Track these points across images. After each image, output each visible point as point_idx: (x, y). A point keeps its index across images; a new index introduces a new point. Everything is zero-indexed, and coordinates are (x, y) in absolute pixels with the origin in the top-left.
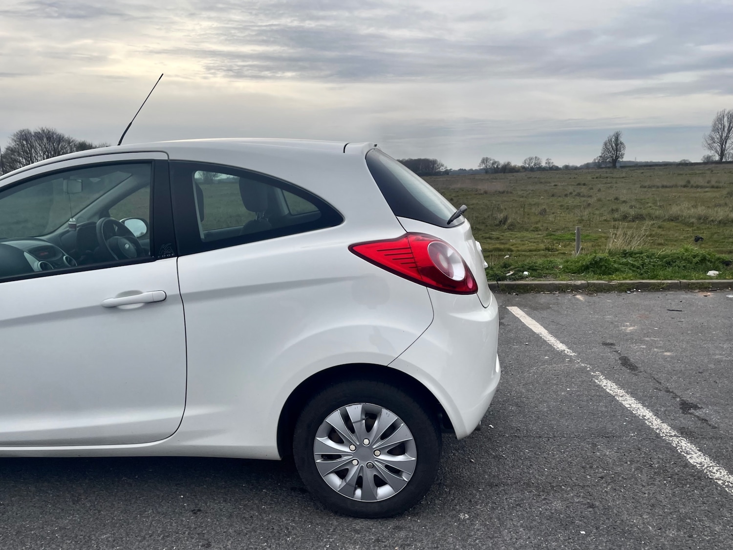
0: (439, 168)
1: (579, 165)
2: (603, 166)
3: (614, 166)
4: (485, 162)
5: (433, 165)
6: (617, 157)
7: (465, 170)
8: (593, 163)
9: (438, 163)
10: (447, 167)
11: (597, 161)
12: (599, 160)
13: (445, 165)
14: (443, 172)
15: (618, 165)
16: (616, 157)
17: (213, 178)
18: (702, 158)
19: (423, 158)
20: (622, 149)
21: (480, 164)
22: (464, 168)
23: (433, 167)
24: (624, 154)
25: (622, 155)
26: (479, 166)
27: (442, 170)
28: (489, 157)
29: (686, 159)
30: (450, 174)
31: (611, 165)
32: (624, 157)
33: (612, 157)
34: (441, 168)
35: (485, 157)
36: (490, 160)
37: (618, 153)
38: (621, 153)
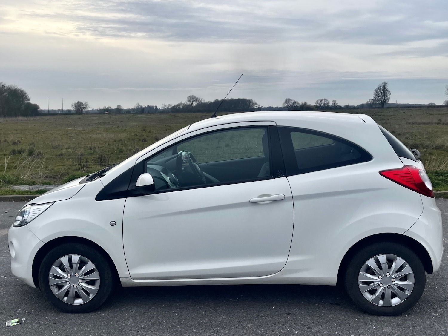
0: (254, 106)
1: (356, 106)
2: (374, 106)
3: (383, 107)
4: (288, 102)
5: (249, 103)
6: (385, 100)
7: (272, 107)
8: (366, 104)
9: (253, 102)
10: (259, 105)
11: (369, 103)
12: (371, 102)
13: (258, 104)
14: (256, 108)
15: (385, 106)
17: (83, 110)
18: (444, 102)
19: (241, 98)
20: (388, 95)
21: (284, 104)
22: (271, 106)
23: (249, 105)
24: (389, 98)
25: (388, 99)
26: (283, 105)
27: (256, 107)
28: (291, 98)
29: (432, 102)
30: (262, 110)
31: (380, 106)
32: (390, 100)
33: (381, 100)
34: (255, 106)
35: (288, 98)
36: (292, 101)
37: (385, 97)
38: (387, 97)
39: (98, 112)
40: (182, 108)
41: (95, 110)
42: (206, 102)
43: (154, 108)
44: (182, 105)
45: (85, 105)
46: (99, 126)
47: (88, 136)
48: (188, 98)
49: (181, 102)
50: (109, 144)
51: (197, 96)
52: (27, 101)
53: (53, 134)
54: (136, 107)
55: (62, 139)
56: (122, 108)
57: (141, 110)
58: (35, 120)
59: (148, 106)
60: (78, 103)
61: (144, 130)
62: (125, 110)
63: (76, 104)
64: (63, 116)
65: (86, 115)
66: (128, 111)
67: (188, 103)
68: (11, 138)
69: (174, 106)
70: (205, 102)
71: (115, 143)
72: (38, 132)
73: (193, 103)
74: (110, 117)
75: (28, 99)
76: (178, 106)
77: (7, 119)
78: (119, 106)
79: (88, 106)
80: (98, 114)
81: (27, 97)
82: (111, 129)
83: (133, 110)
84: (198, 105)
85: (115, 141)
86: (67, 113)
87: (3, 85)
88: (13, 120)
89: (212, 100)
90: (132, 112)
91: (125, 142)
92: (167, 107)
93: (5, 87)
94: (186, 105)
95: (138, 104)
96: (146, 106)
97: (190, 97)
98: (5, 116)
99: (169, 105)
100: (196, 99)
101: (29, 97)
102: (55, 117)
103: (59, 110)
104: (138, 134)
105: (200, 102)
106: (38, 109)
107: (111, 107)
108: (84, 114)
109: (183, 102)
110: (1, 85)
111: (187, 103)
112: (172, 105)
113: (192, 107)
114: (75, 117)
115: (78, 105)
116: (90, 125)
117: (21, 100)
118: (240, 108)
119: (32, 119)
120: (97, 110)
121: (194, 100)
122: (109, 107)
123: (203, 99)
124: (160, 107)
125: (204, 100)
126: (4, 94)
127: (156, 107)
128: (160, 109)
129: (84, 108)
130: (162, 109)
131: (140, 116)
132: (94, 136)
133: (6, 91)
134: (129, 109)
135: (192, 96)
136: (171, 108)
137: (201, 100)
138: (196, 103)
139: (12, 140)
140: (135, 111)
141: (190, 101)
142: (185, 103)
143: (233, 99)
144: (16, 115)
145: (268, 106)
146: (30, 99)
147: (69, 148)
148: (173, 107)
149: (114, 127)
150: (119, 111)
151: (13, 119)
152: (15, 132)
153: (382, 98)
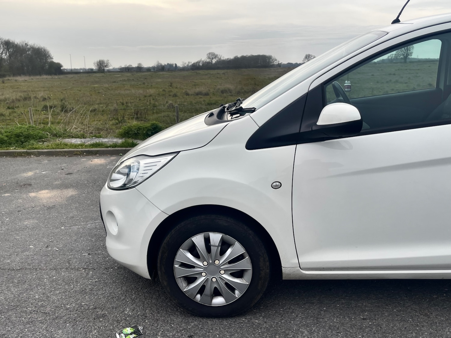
0: (274, 62)
3: (405, 62)
4: (308, 58)
5: (269, 60)
6: (408, 55)
7: (292, 63)
9: (273, 58)
10: (279, 62)
11: (390, 58)
12: (393, 57)
13: (278, 60)
14: (276, 65)
15: (408, 60)
16: (406, 55)
17: (105, 69)
19: (261, 54)
20: (411, 49)
21: (304, 59)
22: (291, 62)
23: (269, 61)
24: (412, 52)
25: (411, 53)
26: (303, 61)
27: (275, 64)
28: (311, 54)
30: (281, 66)
31: (403, 61)
32: (413, 55)
33: (404, 55)
34: (275, 62)
35: (308, 54)
36: (312, 56)
37: (408, 51)
38: (410, 52)
39: (119, 70)
40: (201, 65)
41: (116, 68)
42: (226, 59)
43: (174, 66)
44: (202, 62)
45: (107, 64)
46: (125, 83)
47: (117, 92)
48: (207, 55)
49: (200, 59)
50: (140, 99)
51: (216, 53)
52: (50, 59)
53: (80, 91)
54: (156, 65)
55: (91, 95)
56: (142, 66)
57: (161, 69)
58: (60, 78)
59: (168, 64)
60: (100, 61)
61: (171, 86)
62: (145, 68)
63: (98, 62)
64: (86, 75)
65: (108, 74)
66: (148, 70)
67: (208, 60)
68: (41, 94)
69: (194, 63)
70: (224, 59)
71: (146, 98)
72: (66, 89)
73: (213, 60)
74: (133, 75)
75: (51, 58)
76: (198, 64)
77: (32, 77)
78: (140, 64)
79: (109, 65)
80: (119, 72)
81: (50, 55)
82: (138, 85)
83: (154, 68)
84: (217, 63)
85: (145, 96)
86: (90, 72)
87: (26, 44)
88: (38, 79)
89: (231, 57)
90: (152, 70)
91: (156, 97)
92: (187, 64)
93: (28, 45)
94: (206, 62)
95: (158, 62)
96: (166, 64)
97: (209, 54)
98: (30, 75)
99: (189, 62)
100: (216, 56)
101: (52, 56)
102: (79, 75)
103: (81, 69)
104: (166, 90)
105: (219, 59)
106: (62, 68)
107: (131, 66)
108: (106, 72)
109: (203, 60)
110: (25, 44)
111: (206, 60)
112: (191, 62)
113: (212, 64)
114: (98, 75)
115: (100, 64)
116: (115, 82)
117: (45, 58)
118: (260, 65)
119: (56, 77)
120: (119, 69)
121: (214, 57)
122: (130, 65)
123: (222, 56)
124: (180, 65)
125: (224, 57)
126: (28, 52)
127: (176, 65)
128: (180, 66)
129: (106, 66)
130: (182, 67)
131: (161, 73)
132: (123, 92)
133: (29, 49)
134: (150, 67)
135: (211, 53)
136: (191, 65)
137: (221, 57)
138: (216, 60)
139: (42, 97)
140: (156, 69)
141: (209, 58)
142: (204, 60)
143: (253, 55)
144: (40, 74)
145: (288, 62)
146: (53, 57)
147: (101, 104)
148: (192, 64)
149: (139, 83)
150: (139, 69)
151: (38, 77)
152: (43, 89)
153: (404, 52)
